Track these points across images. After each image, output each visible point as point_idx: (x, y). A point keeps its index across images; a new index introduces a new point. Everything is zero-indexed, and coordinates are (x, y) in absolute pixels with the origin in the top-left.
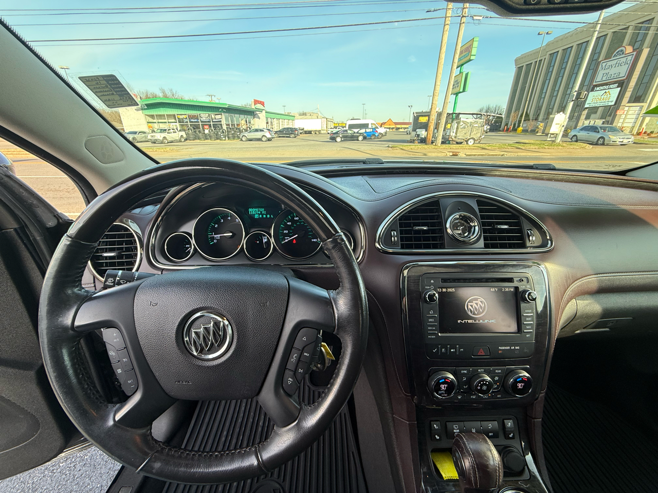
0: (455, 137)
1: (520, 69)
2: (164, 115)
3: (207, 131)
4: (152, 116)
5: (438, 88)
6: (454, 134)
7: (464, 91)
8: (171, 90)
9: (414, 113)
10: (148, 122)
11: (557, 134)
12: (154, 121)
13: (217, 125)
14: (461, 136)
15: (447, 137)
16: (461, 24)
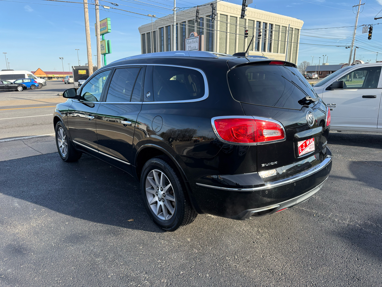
1: (143, 35)
7: (109, 52)
9: (72, 67)
16: (96, 9)
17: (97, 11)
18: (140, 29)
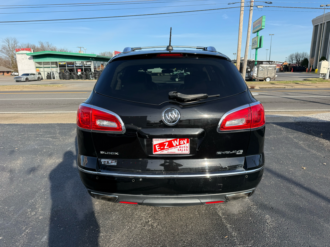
0: (257, 77)
1: (316, 27)
2: (49, 62)
3: (79, 73)
4: (39, 63)
5: (240, 46)
6: (256, 75)
7: (260, 47)
8: (48, 43)
10: (37, 67)
11: (325, 74)
12: (41, 66)
13: (87, 69)
14: (261, 76)
15: (251, 76)
16: (250, 10)
17: (251, 11)
18: (313, 21)
